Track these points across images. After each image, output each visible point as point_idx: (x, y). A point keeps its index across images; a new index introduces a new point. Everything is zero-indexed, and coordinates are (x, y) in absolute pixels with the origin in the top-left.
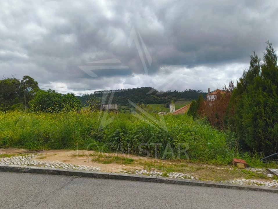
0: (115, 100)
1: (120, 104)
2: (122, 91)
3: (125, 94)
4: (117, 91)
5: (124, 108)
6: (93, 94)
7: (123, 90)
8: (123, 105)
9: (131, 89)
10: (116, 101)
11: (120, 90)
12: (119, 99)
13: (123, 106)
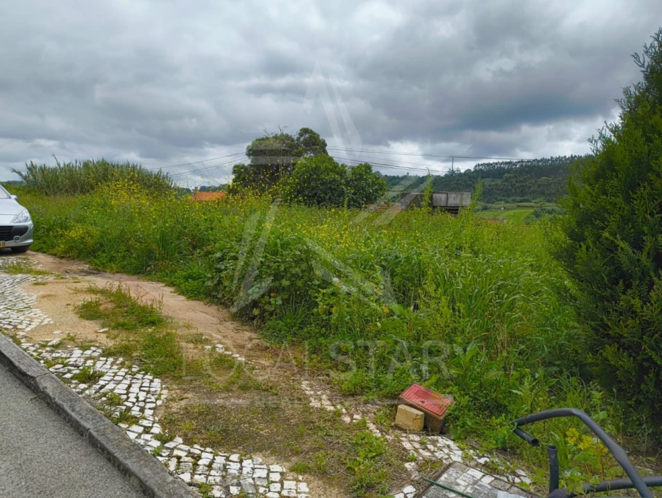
0: (530, 187)
1: (542, 198)
2: (553, 161)
3: (561, 171)
4: (538, 161)
5: (553, 210)
6: (472, 170)
7: (557, 159)
8: (549, 201)
9: (581, 157)
10: (532, 189)
11: (549, 160)
12: (540, 185)
13: (548, 204)
